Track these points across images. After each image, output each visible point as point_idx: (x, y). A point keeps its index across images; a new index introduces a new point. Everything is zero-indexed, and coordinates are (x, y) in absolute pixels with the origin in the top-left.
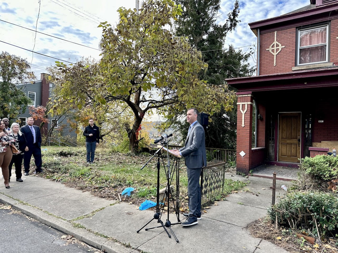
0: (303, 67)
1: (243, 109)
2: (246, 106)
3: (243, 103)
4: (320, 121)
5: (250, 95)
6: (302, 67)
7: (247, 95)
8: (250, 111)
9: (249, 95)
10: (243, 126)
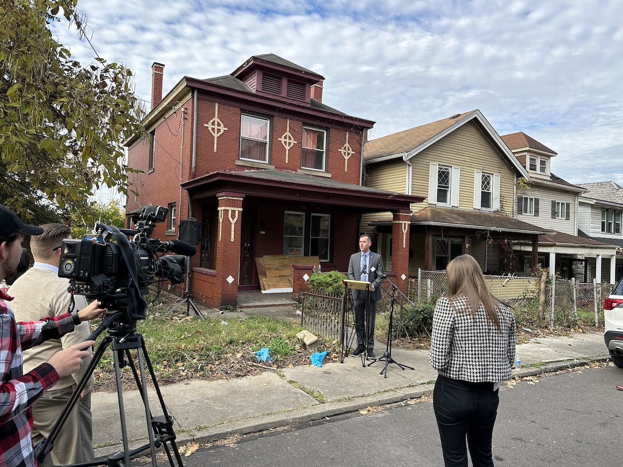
0: (248, 163)
1: (233, 217)
2: (237, 212)
3: (233, 209)
4: (261, 232)
5: (242, 199)
6: (246, 163)
7: (238, 199)
8: (241, 220)
9: (240, 199)
10: (232, 240)
